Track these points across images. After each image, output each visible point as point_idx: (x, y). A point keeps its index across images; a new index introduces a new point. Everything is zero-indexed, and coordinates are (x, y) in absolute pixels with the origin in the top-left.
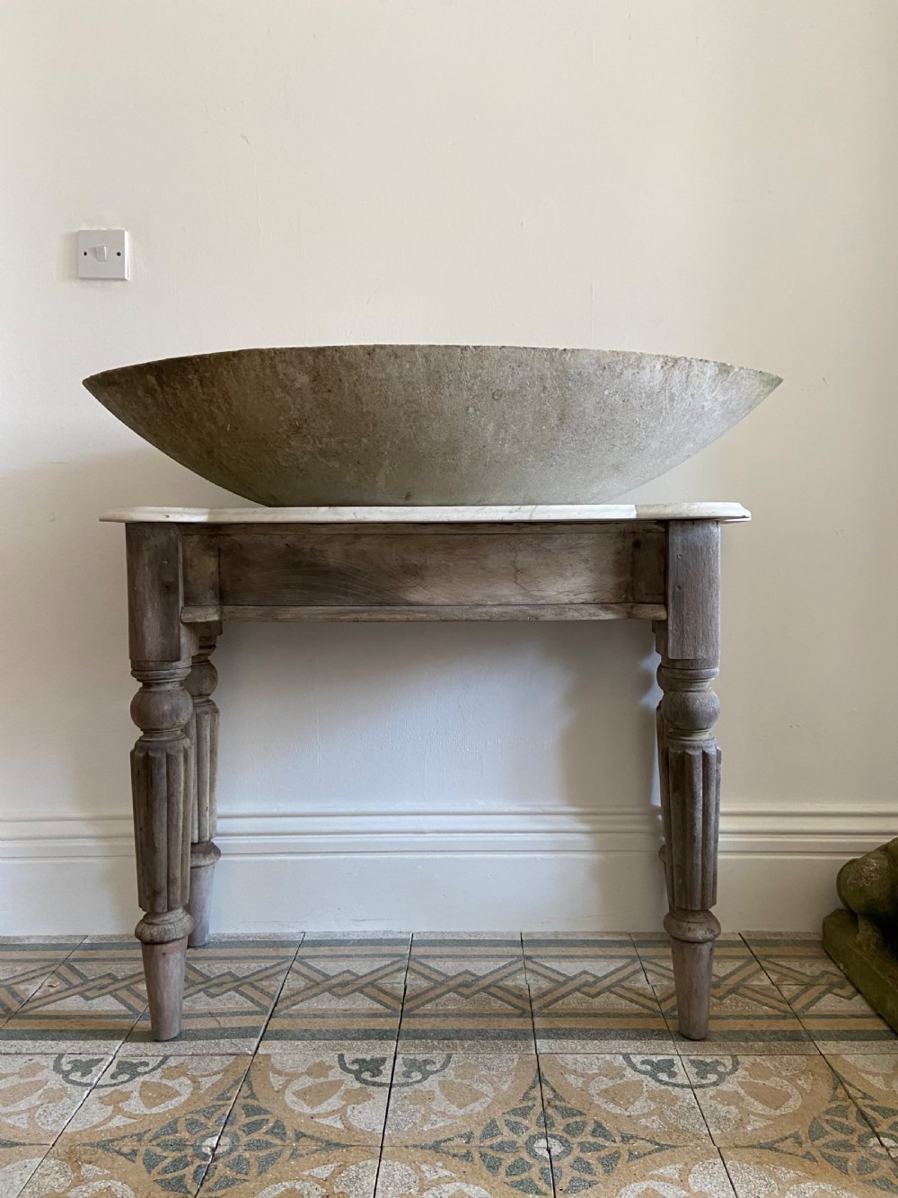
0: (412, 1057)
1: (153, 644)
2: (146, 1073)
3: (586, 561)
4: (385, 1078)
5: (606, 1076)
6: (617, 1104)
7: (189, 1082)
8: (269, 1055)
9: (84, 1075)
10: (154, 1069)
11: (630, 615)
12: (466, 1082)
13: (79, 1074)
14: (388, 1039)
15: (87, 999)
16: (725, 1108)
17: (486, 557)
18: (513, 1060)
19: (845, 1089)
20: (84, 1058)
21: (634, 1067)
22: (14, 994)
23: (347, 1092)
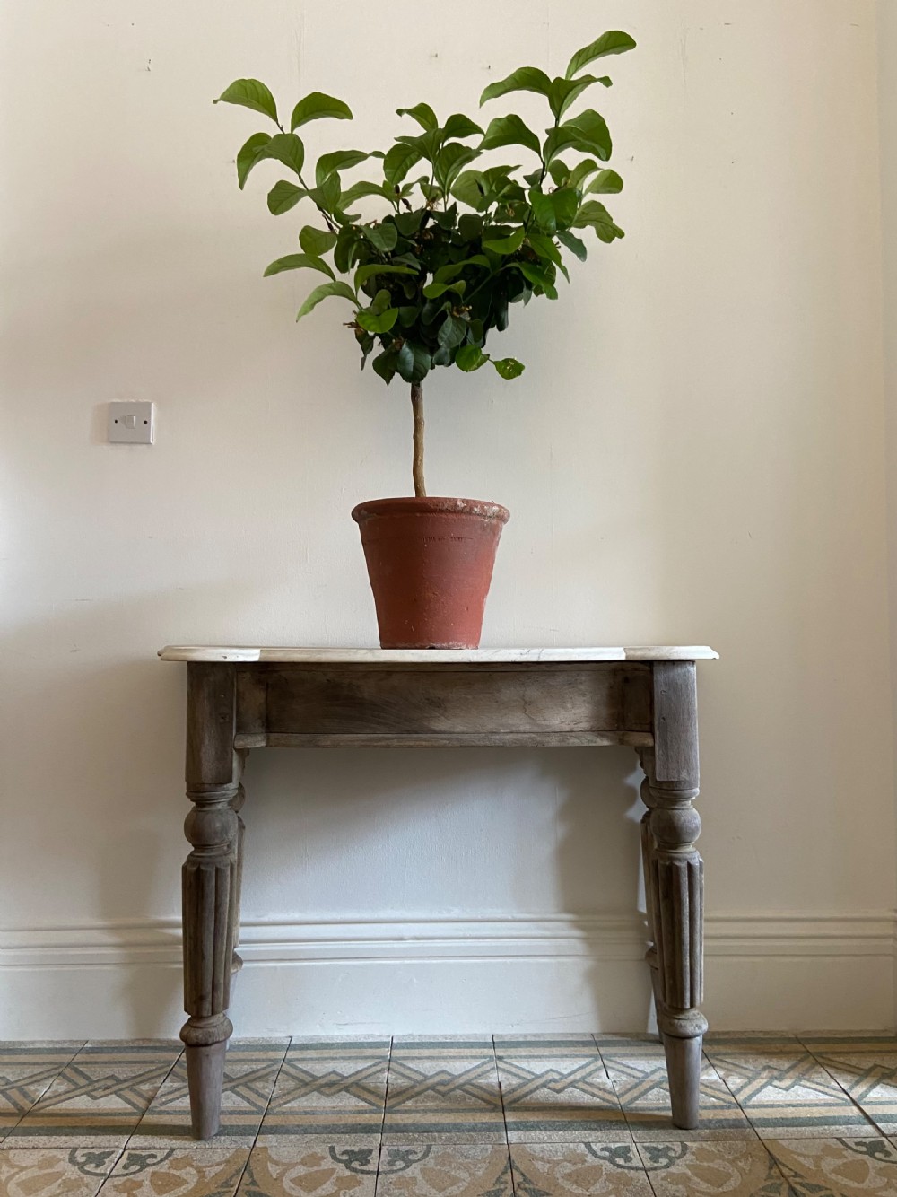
0: (396, 1148)
1: (208, 768)
2: (154, 1164)
3: (584, 695)
4: (372, 1167)
5: (570, 1162)
6: (579, 1185)
7: (195, 1172)
8: (266, 1148)
9: (97, 1166)
10: (162, 1161)
11: (621, 742)
12: (447, 1168)
13: (93, 1165)
14: (373, 1132)
15: (94, 1098)
16: (675, 1188)
17: (499, 691)
18: (487, 1149)
19: (779, 1168)
20: (97, 1151)
21: (594, 1154)
22: (26, 1095)
23: (338, 1178)
